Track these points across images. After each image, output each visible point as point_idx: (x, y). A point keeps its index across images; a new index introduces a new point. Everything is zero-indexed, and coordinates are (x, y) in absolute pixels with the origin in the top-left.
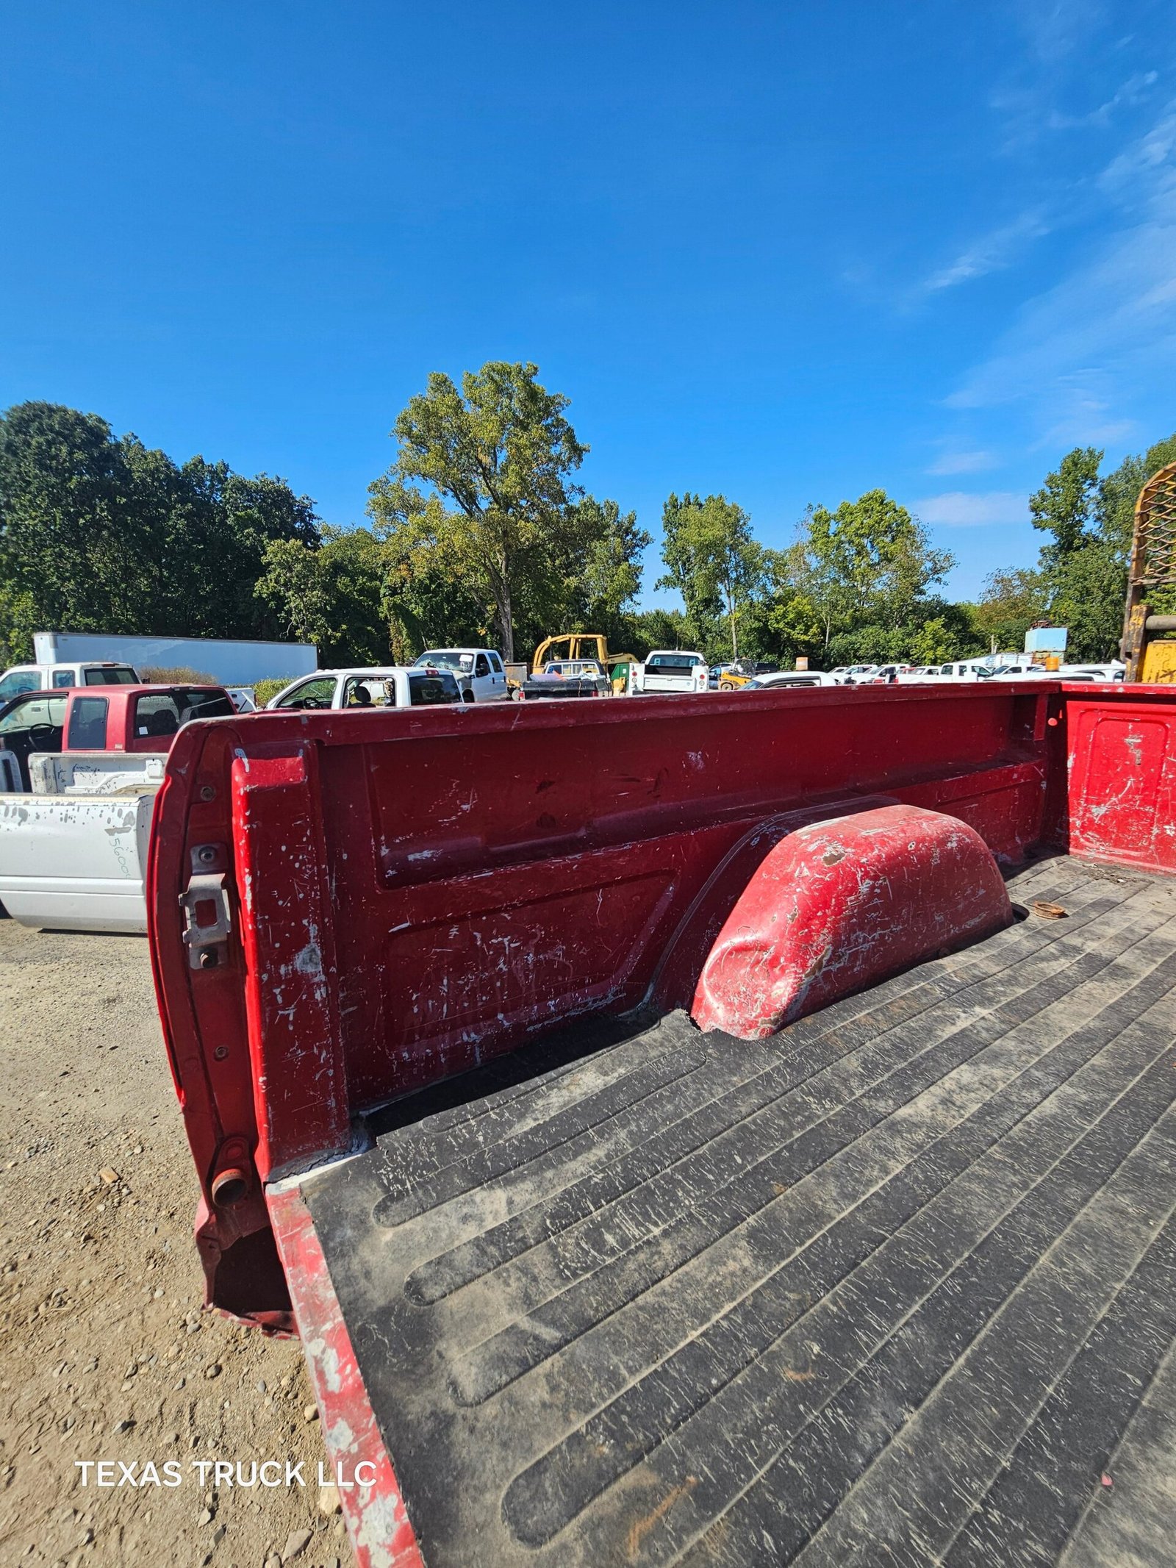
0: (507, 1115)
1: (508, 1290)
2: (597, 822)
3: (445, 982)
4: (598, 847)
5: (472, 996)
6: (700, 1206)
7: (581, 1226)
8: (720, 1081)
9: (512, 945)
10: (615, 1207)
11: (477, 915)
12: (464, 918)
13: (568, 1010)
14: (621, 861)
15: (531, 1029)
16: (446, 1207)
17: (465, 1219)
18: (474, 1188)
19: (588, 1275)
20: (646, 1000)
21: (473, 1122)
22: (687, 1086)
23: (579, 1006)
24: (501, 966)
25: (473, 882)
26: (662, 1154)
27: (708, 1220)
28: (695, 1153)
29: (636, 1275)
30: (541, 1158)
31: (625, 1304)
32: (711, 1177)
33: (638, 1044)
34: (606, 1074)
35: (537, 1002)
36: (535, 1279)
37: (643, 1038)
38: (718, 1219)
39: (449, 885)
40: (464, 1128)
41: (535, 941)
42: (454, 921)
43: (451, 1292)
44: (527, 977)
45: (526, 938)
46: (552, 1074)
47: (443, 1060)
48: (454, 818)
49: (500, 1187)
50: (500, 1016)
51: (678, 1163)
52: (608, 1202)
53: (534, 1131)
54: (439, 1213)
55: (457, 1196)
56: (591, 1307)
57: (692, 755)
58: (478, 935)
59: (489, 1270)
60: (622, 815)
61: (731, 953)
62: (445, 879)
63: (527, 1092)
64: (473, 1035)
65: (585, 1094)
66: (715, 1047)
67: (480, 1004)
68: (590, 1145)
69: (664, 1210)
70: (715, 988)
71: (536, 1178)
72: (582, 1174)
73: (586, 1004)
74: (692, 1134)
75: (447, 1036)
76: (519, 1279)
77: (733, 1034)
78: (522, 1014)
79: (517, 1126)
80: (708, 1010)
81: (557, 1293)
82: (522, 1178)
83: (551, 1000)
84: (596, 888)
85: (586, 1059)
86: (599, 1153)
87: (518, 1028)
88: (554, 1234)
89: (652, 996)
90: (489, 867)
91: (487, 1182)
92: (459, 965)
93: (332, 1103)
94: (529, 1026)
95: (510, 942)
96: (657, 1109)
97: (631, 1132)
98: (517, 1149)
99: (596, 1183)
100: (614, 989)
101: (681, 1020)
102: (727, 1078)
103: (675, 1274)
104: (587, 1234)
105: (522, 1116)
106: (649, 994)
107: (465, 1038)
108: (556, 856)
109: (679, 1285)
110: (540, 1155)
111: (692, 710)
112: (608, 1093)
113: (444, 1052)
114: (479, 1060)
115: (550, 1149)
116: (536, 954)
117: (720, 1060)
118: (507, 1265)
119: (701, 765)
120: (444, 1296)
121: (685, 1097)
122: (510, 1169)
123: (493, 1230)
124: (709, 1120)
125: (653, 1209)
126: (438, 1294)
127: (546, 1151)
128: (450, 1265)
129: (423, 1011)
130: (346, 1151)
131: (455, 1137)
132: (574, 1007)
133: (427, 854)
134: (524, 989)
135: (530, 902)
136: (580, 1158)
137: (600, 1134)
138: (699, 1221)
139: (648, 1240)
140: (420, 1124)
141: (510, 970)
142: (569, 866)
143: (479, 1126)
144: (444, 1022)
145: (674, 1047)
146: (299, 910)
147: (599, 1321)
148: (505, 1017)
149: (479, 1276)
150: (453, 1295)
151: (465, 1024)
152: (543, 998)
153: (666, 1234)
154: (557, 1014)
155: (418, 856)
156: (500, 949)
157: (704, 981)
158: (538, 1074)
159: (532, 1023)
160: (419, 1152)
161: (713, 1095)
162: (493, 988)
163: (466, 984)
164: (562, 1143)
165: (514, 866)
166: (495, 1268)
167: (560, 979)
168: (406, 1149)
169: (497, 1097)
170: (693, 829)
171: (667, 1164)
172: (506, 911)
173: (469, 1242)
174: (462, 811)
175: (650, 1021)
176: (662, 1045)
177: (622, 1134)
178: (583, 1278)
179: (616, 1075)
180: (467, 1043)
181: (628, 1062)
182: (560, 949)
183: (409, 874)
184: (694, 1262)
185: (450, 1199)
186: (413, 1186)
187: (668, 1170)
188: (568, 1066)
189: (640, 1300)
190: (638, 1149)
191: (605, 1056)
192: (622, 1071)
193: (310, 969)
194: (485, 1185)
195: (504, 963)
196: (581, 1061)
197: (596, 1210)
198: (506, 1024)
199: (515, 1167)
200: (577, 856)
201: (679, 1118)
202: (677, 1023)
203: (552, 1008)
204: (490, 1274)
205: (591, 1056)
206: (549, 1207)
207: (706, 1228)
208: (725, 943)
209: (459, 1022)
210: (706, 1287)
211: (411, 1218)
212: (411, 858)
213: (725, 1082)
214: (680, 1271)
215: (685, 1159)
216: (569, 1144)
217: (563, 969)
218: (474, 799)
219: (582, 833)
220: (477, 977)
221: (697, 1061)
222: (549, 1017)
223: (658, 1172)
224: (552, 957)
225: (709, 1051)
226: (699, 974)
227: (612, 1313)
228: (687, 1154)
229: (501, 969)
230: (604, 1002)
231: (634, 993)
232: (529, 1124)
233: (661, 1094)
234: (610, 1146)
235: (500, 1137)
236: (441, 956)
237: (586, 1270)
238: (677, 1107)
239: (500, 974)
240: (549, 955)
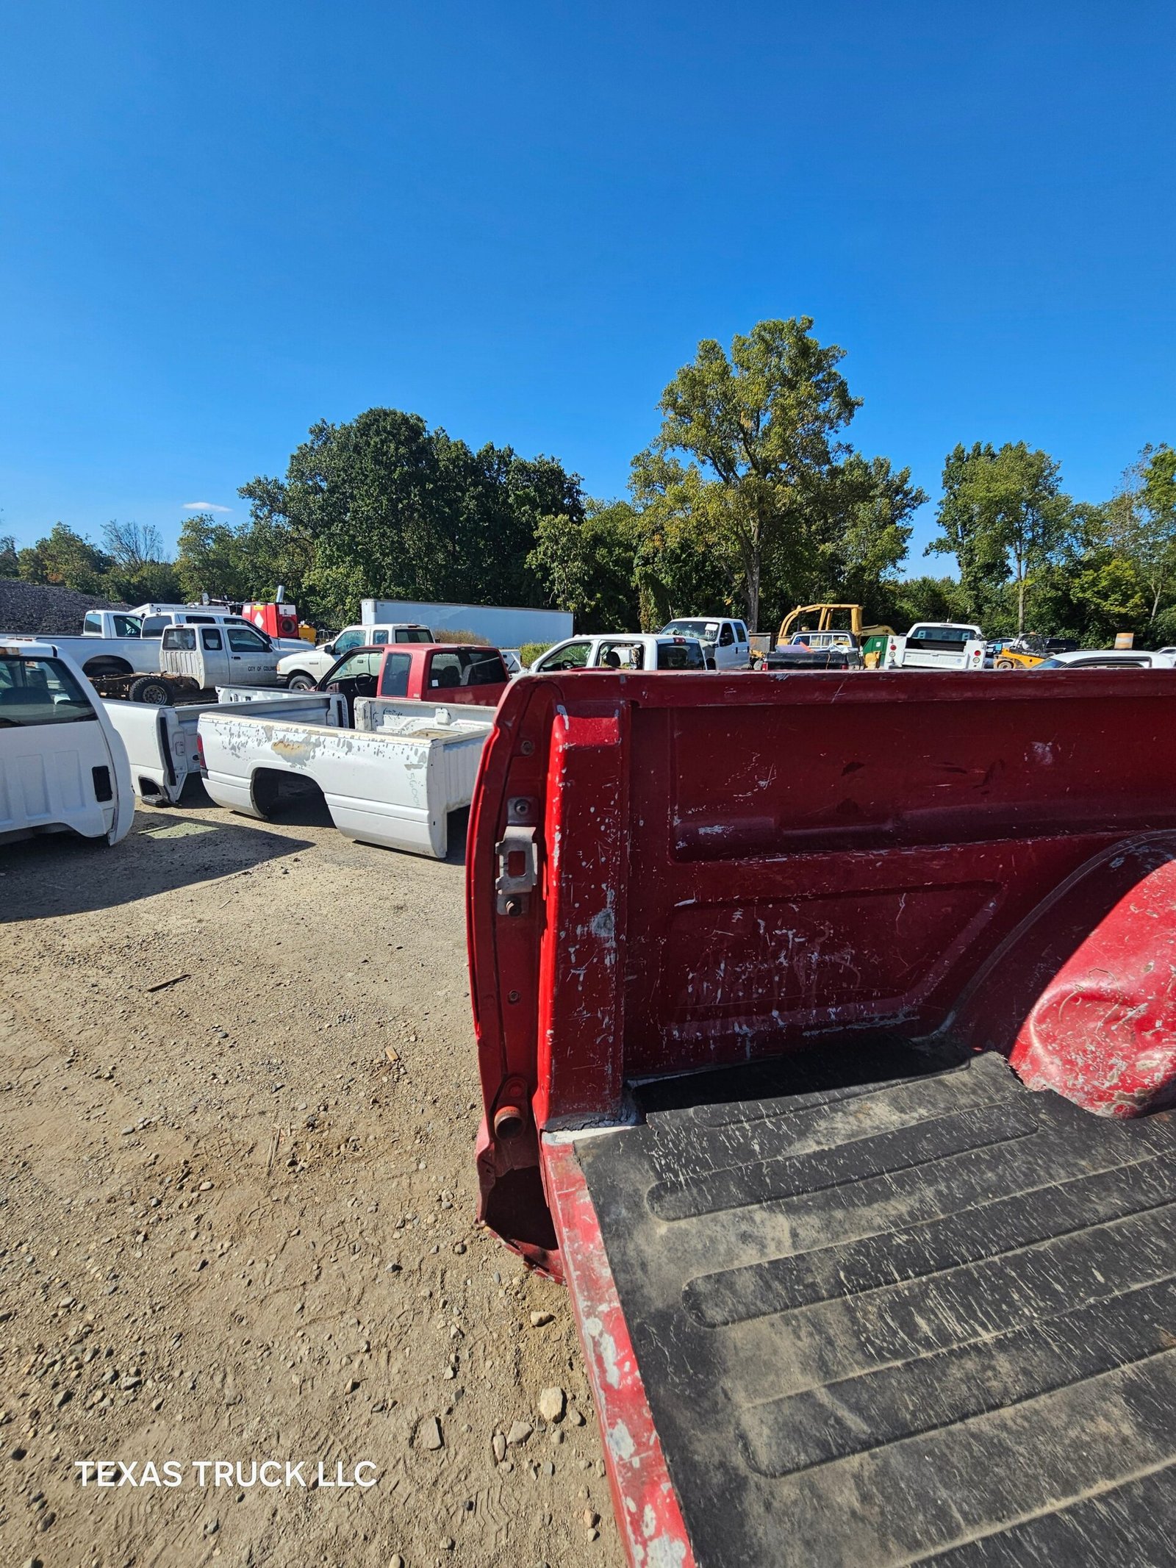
0: (784, 1127)
1: (799, 1344)
2: (907, 815)
3: (722, 966)
4: (909, 844)
5: (747, 987)
6: (1047, 1323)
7: (882, 1295)
8: (1061, 1160)
9: (797, 940)
10: (927, 1284)
11: (764, 902)
12: (750, 903)
13: (850, 1022)
14: (936, 865)
15: (807, 1034)
16: (722, 1215)
17: (745, 1237)
18: (752, 1203)
19: (899, 1363)
20: (943, 1028)
21: (747, 1126)
22: (1012, 1153)
23: (864, 1019)
24: (782, 959)
25: (766, 866)
26: (985, 1234)
27: (1061, 1348)
28: (1034, 1247)
29: (964, 1387)
30: (829, 1192)
31: (952, 1422)
32: (1059, 1287)
33: (941, 1083)
34: (902, 1111)
35: (817, 1006)
36: (830, 1342)
37: (949, 1078)
38: (1077, 1352)
39: (740, 865)
40: (737, 1129)
41: (822, 939)
42: (740, 904)
43: (733, 1322)
44: (808, 978)
45: (813, 935)
46: (836, 1093)
47: (712, 1047)
48: (749, 794)
49: (781, 1212)
50: (775, 1013)
51: (1010, 1254)
52: (917, 1275)
53: (820, 1156)
54: (715, 1220)
55: (734, 1207)
56: (907, 1408)
57: (1039, 747)
58: (762, 923)
59: (776, 1311)
60: (940, 809)
61: (1075, 999)
62: (736, 859)
63: (807, 1108)
64: (745, 1027)
65: (878, 1128)
66: (1049, 1113)
67: (755, 996)
68: (887, 1195)
69: (995, 1311)
70: (1046, 1039)
71: (824, 1215)
72: (880, 1228)
73: (872, 1019)
74: (1028, 1221)
75: (718, 1023)
76: (811, 1335)
77: (1074, 1100)
78: (799, 1016)
79: (797, 1145)
80: (1035, 1062)
81: (857, 1372)
82: (808, 1211)
83: (832, 1006)
84: (899, 892)
85: (876, 1085)
86: (900, 1206)
87: (794, 1029)
88: (851, 1292)
89: (952, 1027)
90: (785, 852)
91: (766, 1201)
92: (739, 951)
93: (609, 1069)
94: (805, 1030)
95: (795, 935)
96: (972, 1172)
97: (939, 1193)
98: (799, 1172)
99: (899, 1245)
100: (906, 1009)
101: (998, 1066)
102: (1070, 1158)
103: (1018, 1406)
104: (893, 1307)
105: (802, 1134)
106: (948, 1022)
107: (737, 1029)
108: (859, 848)
109: (1026, 1424)
110: (826, 1187)
111: (1056, 691)
112: (907, 1136)
113: (714, 1038)
114: (748, 1054)
115: (839, 1184)
116: (821, 954)
117: (1059, 1132)
118: (796, 1311)
119: (1049, 759)
120: (726, 1323)
121: (1011, 1168)
122: (792, 1195)
123: (777, 1261)
124: (1049, 1210)
125: (980, 1306)
126: (719, 1318)
127: (833, 1185)
128: (731, 1286)
129: (697, 992)
130: (616, 1120)
131: (729, 1138)
132: (857, 1020)
133: (717, 829)
134: (804, 989)
135: (823, 897)
136: (875, 1206)
137: (900, 1182)
138: (1047, 1343)
139: (976, 1344)
140: (691, 1111)
141: (791, 967)
142: (872, 862)
143: (753, 1132)
144: (718, 1007)
145: (991, 1099)
146: (599, 874)
147: (918, 1432)
148: (781, 1016)
149: (764, 1314)
150: (736, 1326)
151: (738, 1015)
152: (823, 1003)
153: (1000, 1344)
154: (839, 1023)
155: (709, 830)
156: (783, 942)
157: (1031, 1025)
158: (819, 1090)
159: (809, 1028)
160: (690, 1143)
161: (1052, 1177)
162: (771, 981)
163: (743, 972)
164: (852, 1181)
165: (811, 853)
166: (782, 1310)
167: (845, 985)
168: (677, 1136)
169: (773, 1102)
170: (1031, 836)
171: (994, 1250)
172: (795, 902)
173: (751, 1267)
174: (759, 787)
175: (958, 1059)
176: (974, 1092)
177: (929, 1193)
178: (891, 1364)
179: (915, 1115)
180: (738, 1035)
181: (929, 1102)
182: (848, 953)
183: (699, 849)
184: (1044, 1399)
185: (726, 1208)
186: (686, 1180)
187: (996, 1259)
188: (856, 1089)
189: (972, 1422)
190: (950, 1217)
191: (901, 1087)
192: (923, 1112)
193: (603, 934)
194: (764, 1204)
195: (785, 958)
196: (871, 1086)
197: (902, 1280)
198: (781, 1023)
199: (798, 1194)
200: (882, 852)
201: (1006, 1193)
202: (992, 1069)
203: (833, 1016)
204: (778, 1315)
205: (883, 1084)
206: (843, 1257)
207: (1060, 1358)
208: (1065, 984)
209: (731, 1010)
210: (1067, 1442)
211: (686, 1217)
212: (702, 831)
213: (1069, 1165)
214: (1026, 1404)
215: (1019, 1251)
216: (861, 1184)
217: (849, 975)
218: (772, 776)
219: (888, 826)
220: (755, 966)
221: (1026, 1125)
222: (828, 1025)
223: (981, 1257)
224: (838, 961)
225: (1043, 1116)
226: (1025, 1014)
227: (934, 1427)
228: (1021, 1245)
229: (781, 963)
230: (892, 1022)
231: (929, 1017)
232: (810, 1147)
233: (978, 1156)
234: (913, 1202)
235: (778, 1152)
236: (722, 939)
237: (896, 1354)
238: (1001, 1178)
239: (779, 968)
240: (835, 958)
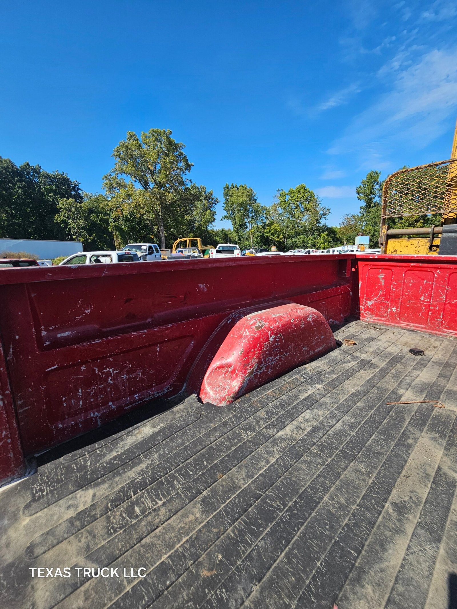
0: (105, 450)
1: (80, 544)
2: (156, 315)
3: (80, 391)
4: (155, 326)
5: (95, 396)
6: (183, 488)
7: (125, 505)
8: (205, 426)
9: (115, 372)
10: (143, 493)
11: (94, 360)
12: (88, 362)
13: (144, 398)
14: (167, 332)
15: (126, 408)
16: (61, 502)
17: (69, 507)
18: (78, 490)
19: (121, 531)
20: (183, 390)
21: (87, 456)
22: (189, 430)
23: (150, 396)
24: (110, 381)
25: (91, 345)
26: (171, 464)
27: (184, 495)
28: (186, 462)
29: (145, 528)
30: (115, 471)
31: (135, 545)
32: (191, 473)
33: (172, 412)
34: (154, 427)
35: (129, 396)
36: (95, 537)
37: (175, 409)
38: (189, 494)
39: (77, 347)
40: (82, 459)
41: (127, 369)
42: (81, 364)
43: (49, 550)
44: (123, 385)
45: (122, 370)
46: (131, 429)
47: (80, 426)
48: (81, 316)
49: (91, 488)
50: (110, 404)
51: (178, 468)
52: (141, 491)
53: (115, 458)
54: (56, 506)
55: (68, 495)
56: (118, 548)
57: (201, 286)
58: (96, 369)
59: (73, 534)
60: (169, 312)
61: (216, 369)
62: (75, 345)
63: (117, 439)
64: (96, 413)
65: (143, 437)
66: (206, 410)
67: (99, 399)
68: (139, 463)
69: (166, 492)
70: (210, 384)
71: (110, 482)
72: (133, 477)
73: (153, 395)
74: (187, 453)
75: (82, 415)
76: (87, 537)
77: (215, 404)
78: (122, 402)
79: (108, 456)
80: (206, 394)
81: (103, 543)
82: (103, 482)
83: (136, 394)
84: (156, 344)
85: (147, 420)
86: (143, 466)
87: (120, 408)
88: (110, 510)
89: (185, 389)
90: (99, 338)
91: (85, 486)
92: (87, 383)
93: (11, 455)
94: (125, 407)
95: (113, 370)
96: (174, 442)
97: (160, 454)
98: (104, 467)
99: (138, 482)
100: (167, 387)
101: (193, 399)
102: (208, 425)
103: (163, 525)
104: (127, 509)
105: (111, 451)
106: (184, 387)
107: (92, 415)
108: (134, 332)
109: (164, 531)
110: (115, 470)
111: (196, 266)
112: (153, 436)
113: (81, 422)
114: (99, 424)
115: (120, 466)
116: (127, 375)
117: (206, 416)
118: (83, 530)
119: (205, 290)
120: (44, 553)
121: (188, 435)
122: (99, 478)
123: (81, 512)
124: (196, 445)
125: (161, 491)
126: (41, 552)
127: (118, 468)
128: (53, 534)
129: (70, 406)
130: (22, 476)
131: (76, 464)
132: (147, 397)
133: (67, 333)
134: (122, 391)
135: (121, 353)
136: (133, 469)
137: (146, 457)
138: (181, 495)
139: (155, 509)
140: (62, 459)
141: (115, 384)
142: (139, 336)
143: (90, 457)
144: (81, 409)
145: (188, 412)
147: (120, 556)
148: (113, 404)
149: (66, 539)
150: (50, 551)
151: (92, 409)
152: (132, 394)
153: (164, 504)
154: (139, 400)
155: (63, 335)
156: (108, 374)
157: (206, 382)
158: (124, 429)
159: (126, 405)
160: (56, 474)
161: (200, 433)
162: (106, 391)
163: (92, 391)
164: (126, 463)
165: (112, 337)
166: (76, 533)
167: (140, 385)
168: (50, 473)
169: (102, 442)
170: (201, 317)
171: (173, 468)
172: (110, 357)
173: (67, 520)
174: (86, 313)
175: (180, 400)
176: (183, 411)
177: (156, 456)
178: (119, 533)
179: (159, 427)
180: (93, 417)
181: (166, 420)
182: (140, 372)
183: (56, 343)
184: (174, 517)
185: (64, 497)
186: (47, 493)
187: (173, 471)
188: (139, 425)
189: (143, 541)
190: (161, 463)
191: (156, 418)
192: (162, 425)
194: (84, 488)
195: (111, 380)
196: (145, 422)
197: (134, 495)
198: (113, 407)
199: (101, 477)
200: (145, 331)
201: (183, 445)
202: (192, 401)
203: (137, 398)
204: (72, 537)
205: (150, 419)
206: (112, 497)
207: (183, 499)
208: (215, 364)
209: (87, 409)
210: (176, 530)
211: (41, 510)
212: (59, 335)
213: (207, 427)
214: (166, 523)
215: (181, 466)
216: (130, 463)
217: (142, 380)
218: (91, 307)
219: (149, 320)
220: (97, 387)
221: (196, 417)
222: (134, 402)
223: (168, 473)
224: (136, 376)
225: (203, 413)
226: (203, 378)
227: (128, 550)
228: (183, 462)
229: (110, 383)
230: (162, 393)
231: (176, 388)
232: (114, 454)
233: (178, 435)
234: (149, 462)
235: (98, 462)
236: (77, 380)
237: (121, 528)
238: (183, 440)
239: (109, 385)
240: (134, 375)
